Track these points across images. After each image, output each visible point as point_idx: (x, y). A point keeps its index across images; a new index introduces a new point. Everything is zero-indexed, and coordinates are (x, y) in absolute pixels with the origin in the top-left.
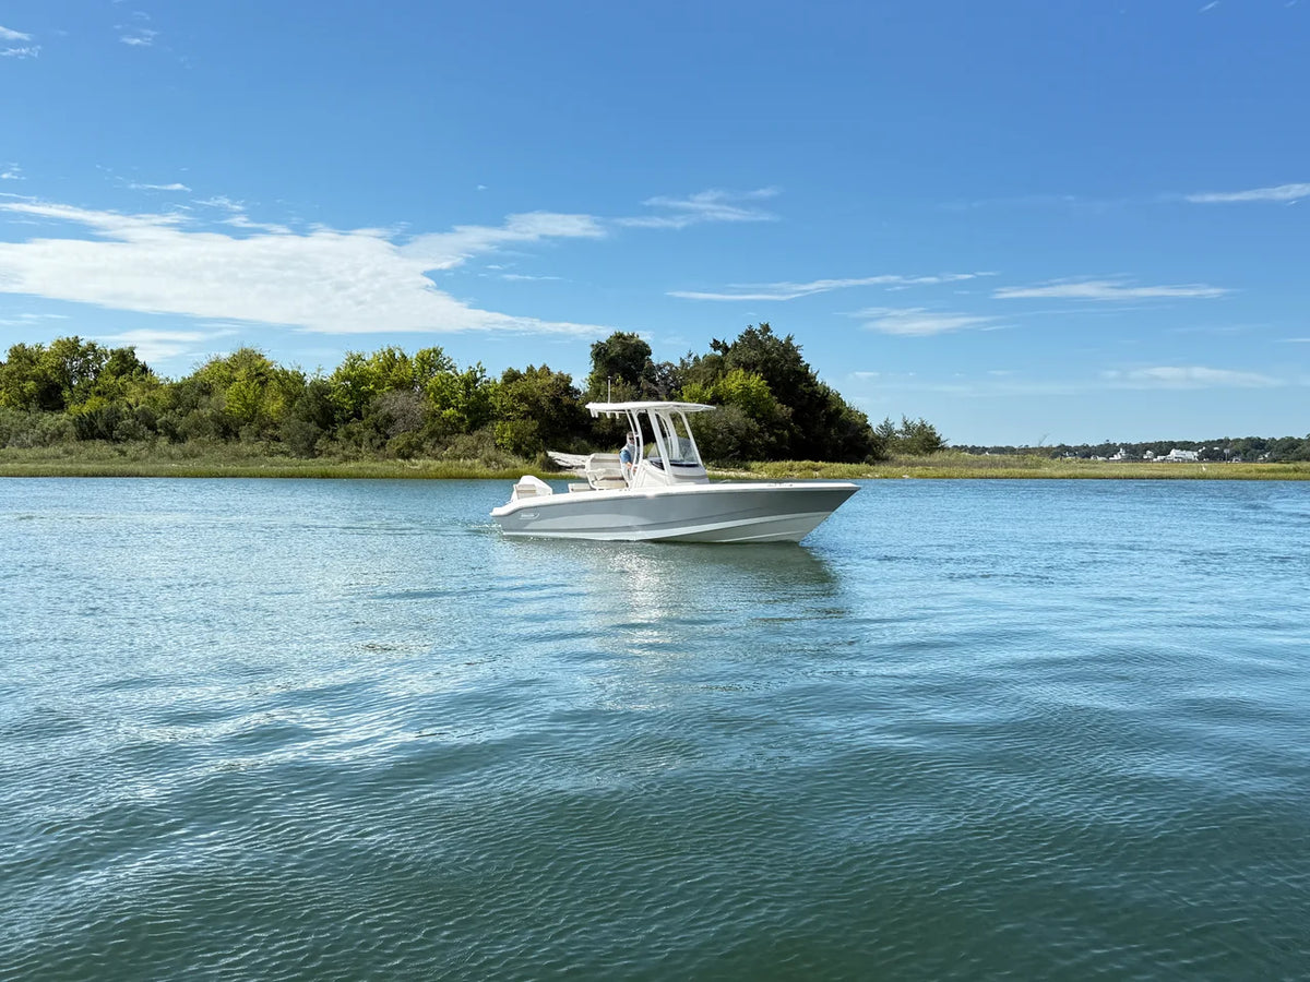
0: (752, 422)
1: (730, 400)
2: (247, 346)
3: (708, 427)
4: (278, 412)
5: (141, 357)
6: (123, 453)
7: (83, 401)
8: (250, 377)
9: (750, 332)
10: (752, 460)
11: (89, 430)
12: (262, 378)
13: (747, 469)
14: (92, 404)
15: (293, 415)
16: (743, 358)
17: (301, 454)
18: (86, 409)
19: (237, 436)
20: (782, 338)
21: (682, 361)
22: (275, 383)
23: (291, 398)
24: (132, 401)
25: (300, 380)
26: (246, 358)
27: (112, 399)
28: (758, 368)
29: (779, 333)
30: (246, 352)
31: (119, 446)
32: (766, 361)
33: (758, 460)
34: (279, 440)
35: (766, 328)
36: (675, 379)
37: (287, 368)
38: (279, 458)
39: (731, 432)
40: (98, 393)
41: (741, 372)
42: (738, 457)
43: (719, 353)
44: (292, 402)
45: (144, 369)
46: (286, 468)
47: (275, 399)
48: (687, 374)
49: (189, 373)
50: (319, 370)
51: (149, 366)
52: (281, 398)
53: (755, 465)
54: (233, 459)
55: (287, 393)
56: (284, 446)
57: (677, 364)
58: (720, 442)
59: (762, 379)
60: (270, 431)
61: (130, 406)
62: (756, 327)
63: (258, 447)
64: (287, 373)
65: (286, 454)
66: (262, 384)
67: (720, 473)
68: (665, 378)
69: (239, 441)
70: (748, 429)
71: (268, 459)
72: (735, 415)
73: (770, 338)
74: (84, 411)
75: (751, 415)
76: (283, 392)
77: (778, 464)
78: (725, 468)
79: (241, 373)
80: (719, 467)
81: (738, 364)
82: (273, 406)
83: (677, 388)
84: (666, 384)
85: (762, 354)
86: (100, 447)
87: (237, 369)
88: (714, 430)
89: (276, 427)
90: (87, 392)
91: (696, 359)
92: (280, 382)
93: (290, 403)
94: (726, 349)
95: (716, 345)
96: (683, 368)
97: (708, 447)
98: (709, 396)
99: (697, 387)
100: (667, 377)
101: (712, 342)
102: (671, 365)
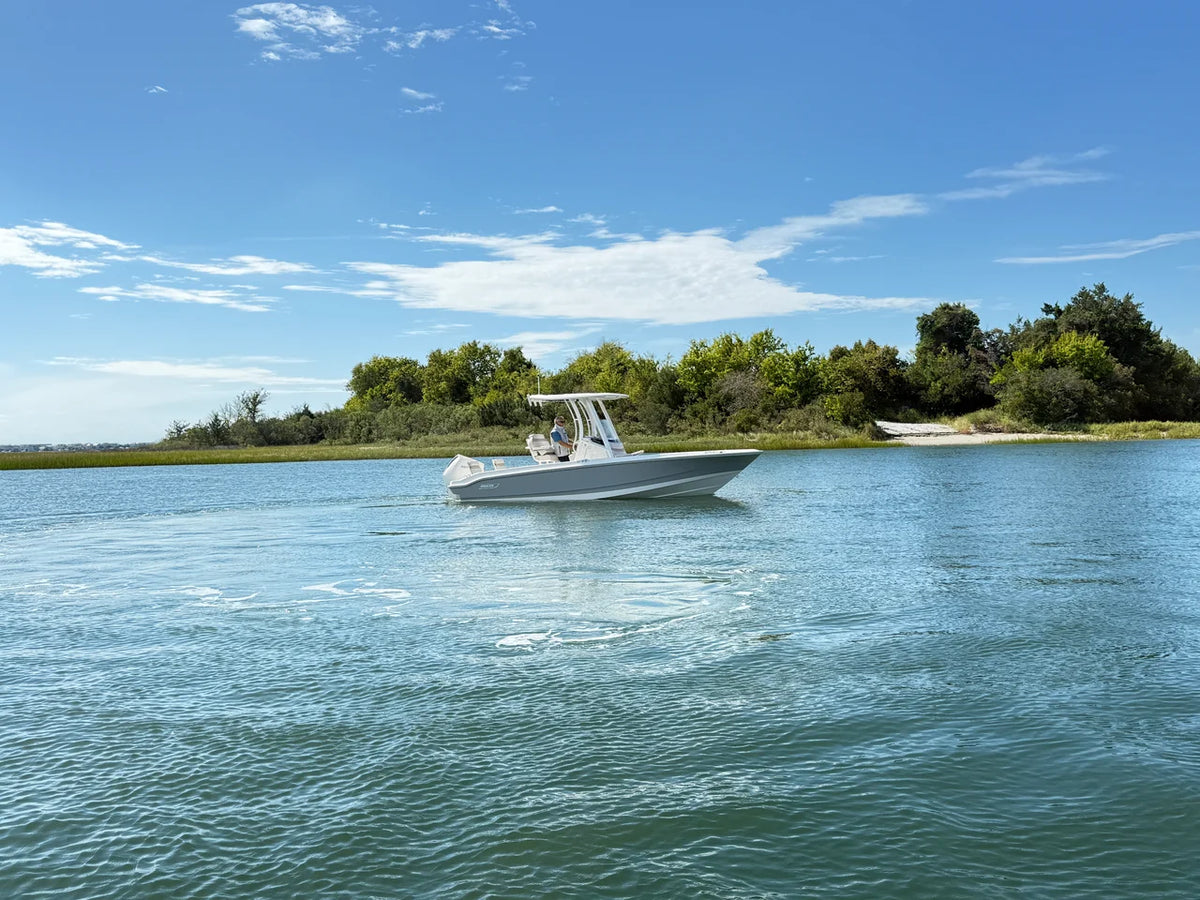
0: (1089, 384)
1: (1064, 363)
2: (608, 340)
3: (1041, 391)
4: (636, 396)
5: (527, 355)
6: (516, 436)
7: (484, 394)
8: (612, 368)
9: (1084, 294)
10: (1091, 422)
11: (489, 418)
12: (621, 367)
13: (1086, 432)
14: (491, 397)
15: (649, 398)
16: (1077, 321)
17: (656, 432)
18: (486, 401)
20: (1120, 297)
21: (1012, 328)
22: (633, 371)
23: (647, 383)
24: (521, 392)
25: (653, 367)
26: (609, 352)
27: (506, 392)
28: (1095, 329)
29: (1117, 293)
30: (606, 346)
31: (512, 431)
32: (1103, 322)
33: (1098, 422)
34: (637, 421)
35: (1102, 289)
36: (1005, 345)
37: (644, 358)
38: (638, 436)
39: (1067, 394)
40: (496, 387)
41: (1074, 334)
42: (1076, 420)
43: (1052, 316)
44: (647, 387)
45: (529, 365)
46: (643, 445)
47: (633, 385)
48: (1018, 339)
49: (564, 366)
50: (669, 358)
51: (534, 362)
52: (638, 384)
53: (1094, 427)
55: (643, 379)
56: (641, 426)
57: (1007, 330)
58: (1055, 405)
59: (1099, 338)
60: (630, 413)
61: (520, 396)
62: (1091, 288)
63: (620, 427)
64: (644, 362)
65: (644, 432)
66: (624, 372)
67: (1057, 436)
68: (994, 345)
70: (1086, 391)
71: (628, 437)
72: (1070, 378)
73: (1106, 298)
74: (485, 403)
75: (1088, 376)
76: (640, 379)
77: (1120, 425)
78: (1062, 430)
79: (605, 365)
80: (1056, 430)
81: (1072, 326)
82: (632, 391)
83: (1007, 354)
84: (995, 351)
85: (1098, 314)
86: (499, 432)
87: (602, 361)
88: (1049, 394)
89: (635, 410)
90: (487, 387)
91: (1027, 324)
92: (636, 370)
93: (645, 387)
94: (1059, 312)
95: (1048, 309)
96: (1013, 334)
97: (1043, 411)
98: (1041, 360)
99: (1028, 352)
100: (996, 343)
101: (1043, 307)
102: (1000, 332)
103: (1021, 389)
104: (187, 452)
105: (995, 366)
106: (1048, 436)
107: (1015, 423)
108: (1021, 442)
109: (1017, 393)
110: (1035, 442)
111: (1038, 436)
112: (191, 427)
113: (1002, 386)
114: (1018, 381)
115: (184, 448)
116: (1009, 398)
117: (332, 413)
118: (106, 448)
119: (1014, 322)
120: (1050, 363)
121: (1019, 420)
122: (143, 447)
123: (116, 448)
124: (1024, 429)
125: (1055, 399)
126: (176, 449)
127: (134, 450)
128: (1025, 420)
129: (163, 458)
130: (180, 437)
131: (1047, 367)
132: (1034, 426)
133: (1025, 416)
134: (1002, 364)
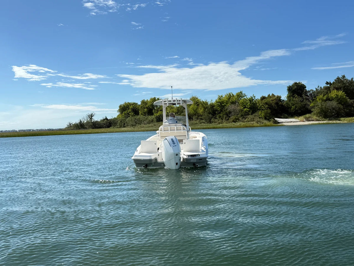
0: (340, 106)
1: (332, 99)
2: (194, 96)
3: (325, 108)
4: (202, 112)
7: (157, 113)
8: (195, 104)
9: (338, 78)
10: (341, 117)
11: (159, 119)
12: (198, 104)
13: (339, 120)
14: (159, 113)
15: (206, 113)
16: (336, 87)
17: (208, 123)
19: (192, 119)
20: (350, 79)
21: (316, 89)
23: (205, 108)
24: (168, 112)
25: (207, 103)
26: (194, 99)
28: (342, 89)
30: (193, 97)
32: (344, 87)
33: (343, 117)
34: (202, 120)
35: (344, 76)
36: (314, 94)
37: (204, 101)
38: (203, 124)
39: (333, 109)
40: (160, 110)
41: (335, 90)
42: (336, 117)
43: (328, 85)
46: (204, 126)
47: (201, 109)
48: (318, 93)
50: (212, 101)
52: (203, 108)
53: (342, 119)
54: (192, 125)
55: (204, 107)
56: (204, 121)
57: (315, 90)
58: (330, 112)
59: (343, 92)
62: (340, 76)
63: (197, 122)
64: (204, 102)
65: (204, 123)
66: (198, 105)
67: (330, 122)
68: (311, 95)
69: (193, 120)
70: (339, 108)
71: (200, 124)
72: (334, 104)
73: (345, 79)
74: (157, 115)
75: (340, 103)
76: (203, 107)
77: (350, 118)
78: (332, 120)
80: (330, 120)
82: (201, 111)
83: (315, 97)
84: (311, 96)
85: (343, 84)
88: (328, 109)
89: (201, 116)
90: (158, 110)
91: (321, 88)
92: (202, 104)
93: (205, 110)
94: (331, 84)
95: (327, 83)
96: (317, 91)
97: (326, 114)
98: (325, 99)
99: (321, 96)
100: (312, 94)
101: (326, 82)
102: (313, 90)
103: (319, 108)
104: (73, 131)
105: (311, 101)
106: (327, 122)
107: (318, 118)
108: (319, 124)
109: (318, 109)
110: (324, 124)
111: (325, 122)
112: (74, 124)
113: (313, 107)
114: (318, 105)
115: (72, 130)
116: (315, 110)
117: (113, 119)
118: (49, 130)
119: (317, 87)
120: (328, 99)
121: (319, 117)
122: (60, 130)
123: (53, 130)
124: (320, 120)
125: (329, 110)
126: (69, 130)
127: (58, 130)
128: (321, 117)
129: (66, 133)
130: (70, 127)
131: (327, 101)
132: (323, 119)
133: (320, 116)
134: (313, 100)
